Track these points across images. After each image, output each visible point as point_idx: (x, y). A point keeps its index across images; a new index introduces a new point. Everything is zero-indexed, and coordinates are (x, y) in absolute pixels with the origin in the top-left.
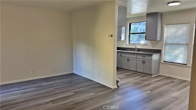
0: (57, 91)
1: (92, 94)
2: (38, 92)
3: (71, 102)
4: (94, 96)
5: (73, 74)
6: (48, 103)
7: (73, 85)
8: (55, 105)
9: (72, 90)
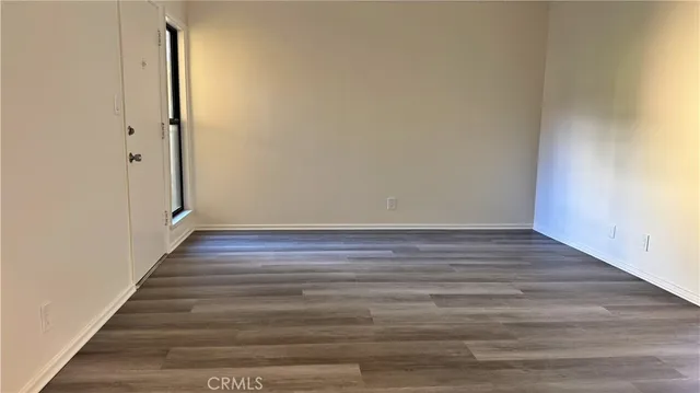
0: (457, 274)
1: (601, 309)
2: (397, 264)
3: (502, 315)
4: (609, 317)
5: (530, 234)
6: (420, 299)
7: (520, 267)
8: (443, 310)
9: (516, 280)
